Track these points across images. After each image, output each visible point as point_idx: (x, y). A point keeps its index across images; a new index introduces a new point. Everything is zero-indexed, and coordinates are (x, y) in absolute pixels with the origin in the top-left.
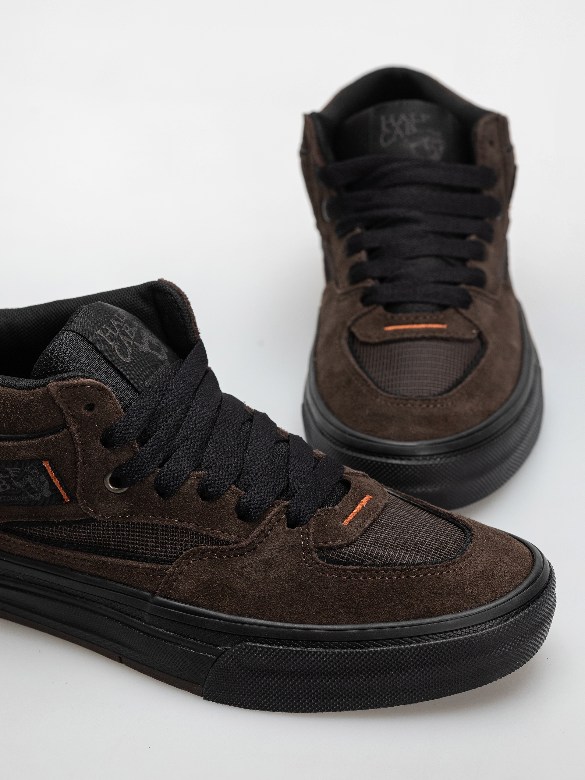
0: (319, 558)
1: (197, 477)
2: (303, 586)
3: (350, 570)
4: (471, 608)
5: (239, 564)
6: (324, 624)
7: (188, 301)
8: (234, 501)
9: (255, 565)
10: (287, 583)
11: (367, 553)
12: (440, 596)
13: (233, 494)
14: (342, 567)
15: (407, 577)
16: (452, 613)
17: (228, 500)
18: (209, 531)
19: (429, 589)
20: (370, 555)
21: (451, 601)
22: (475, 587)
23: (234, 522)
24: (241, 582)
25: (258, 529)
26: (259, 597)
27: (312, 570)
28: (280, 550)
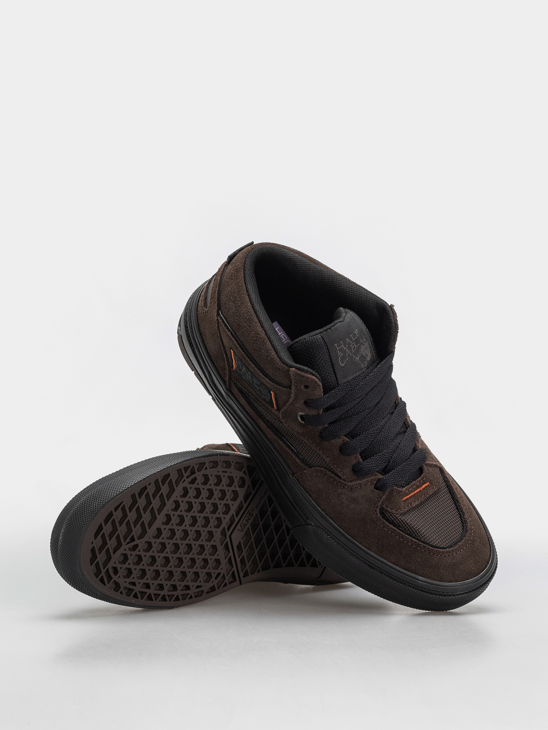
0: (380, 512)
1: (343, 440)
2: (364, 521)
3: (390, 527)
4: (436, 580)
5: (340, 490)
6: (362, 545)
7: (398, 331)
8: (354, 462)
9: (347, 496)
10: (357, 514)
11: (406, 522)
12: (425, 566)
13: (356, 458)
14: (387, 523)
15: (416, 547)
16: (425, 577)
17: (352, 460)
18: (335, 467)
19: (422, 559)
20: (407, 523)
21: (429, 571)
22: (445, 570)
23: (348, 471)
24: (336, 499)
25: (358, 482)
26: (340, 512)
27: (372, 516)
28: (363, 497)
